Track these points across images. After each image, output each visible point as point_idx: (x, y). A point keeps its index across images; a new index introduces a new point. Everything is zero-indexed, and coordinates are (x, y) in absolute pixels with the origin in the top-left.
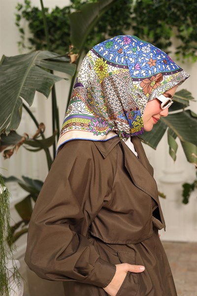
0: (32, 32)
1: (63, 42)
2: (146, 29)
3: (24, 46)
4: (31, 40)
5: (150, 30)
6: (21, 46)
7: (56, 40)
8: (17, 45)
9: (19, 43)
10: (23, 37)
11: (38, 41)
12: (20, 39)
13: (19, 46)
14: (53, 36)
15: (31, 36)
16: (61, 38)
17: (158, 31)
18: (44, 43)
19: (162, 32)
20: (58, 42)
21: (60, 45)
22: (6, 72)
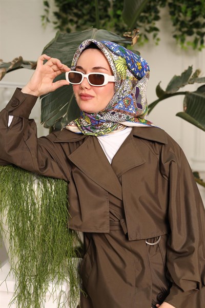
0: (57, 6)
1: (91, 17)
2: (183, 6)
3: (48, 20)
4: (56, 14)
5: (188, 7)
6: (45, 20)
7: (84, 14)
8: (41, 18)
9: (43, 17)
10: (47, 11)
11: (64, 15)
12: (44, 13)
13: (43, 20)
14: (80, 10)
15: (57, 10)
16: (90, 13)
17: (196, 9)
18: (70, 17)
19: (200, 10)
20: (86, 18)
21: (89, 20)
22: (61, 50)
